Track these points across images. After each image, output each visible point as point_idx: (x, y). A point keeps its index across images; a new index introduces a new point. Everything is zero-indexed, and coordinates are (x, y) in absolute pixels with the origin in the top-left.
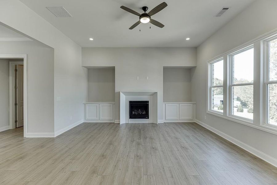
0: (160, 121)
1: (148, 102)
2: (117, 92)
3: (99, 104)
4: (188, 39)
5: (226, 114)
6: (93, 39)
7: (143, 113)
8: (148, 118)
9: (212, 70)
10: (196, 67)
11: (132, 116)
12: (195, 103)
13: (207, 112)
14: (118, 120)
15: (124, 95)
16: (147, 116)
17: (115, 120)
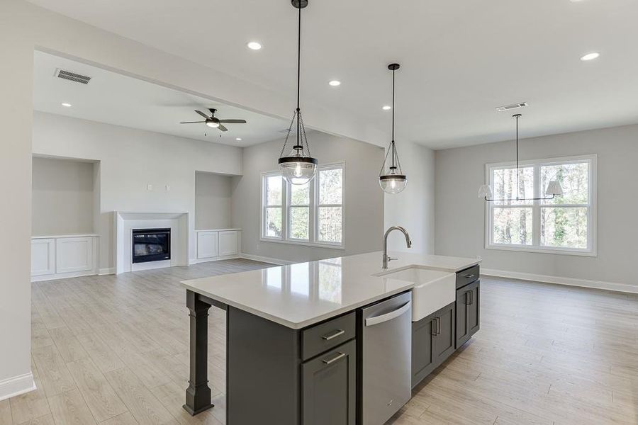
0: (192, 262)
1: (169, 230)
2: (104, 214)
3: (56, 239)
5: (286, 238)
6: (70, 105)
8: (169, 258)
9: (267, 185)
10: (243, 176)
11: (137, 259)
12: (241, 229)
13: (261, 239)
14: (108, 269)
15: (124, 219)
16: (168, 254)
17: (101, 270)
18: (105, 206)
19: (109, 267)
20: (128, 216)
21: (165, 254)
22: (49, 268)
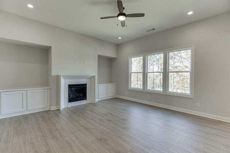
1: (86, 85)
2: (54, 76)
3: (27, 91)
4: (120, 38)
5: (145, 89)
7: (81, 95)
8: (86, 99)
10: (117, 58)
11: (71, 100)
12: (116, 83)
13: (128, 89)
14: (56, 106)
15: (64, 79)
16: (85, 97)
17: (52, 107)
18: (54, 72)
19: (57, 105)
20: (66, 77)
21: (84, 97)
22: (23, 108)
